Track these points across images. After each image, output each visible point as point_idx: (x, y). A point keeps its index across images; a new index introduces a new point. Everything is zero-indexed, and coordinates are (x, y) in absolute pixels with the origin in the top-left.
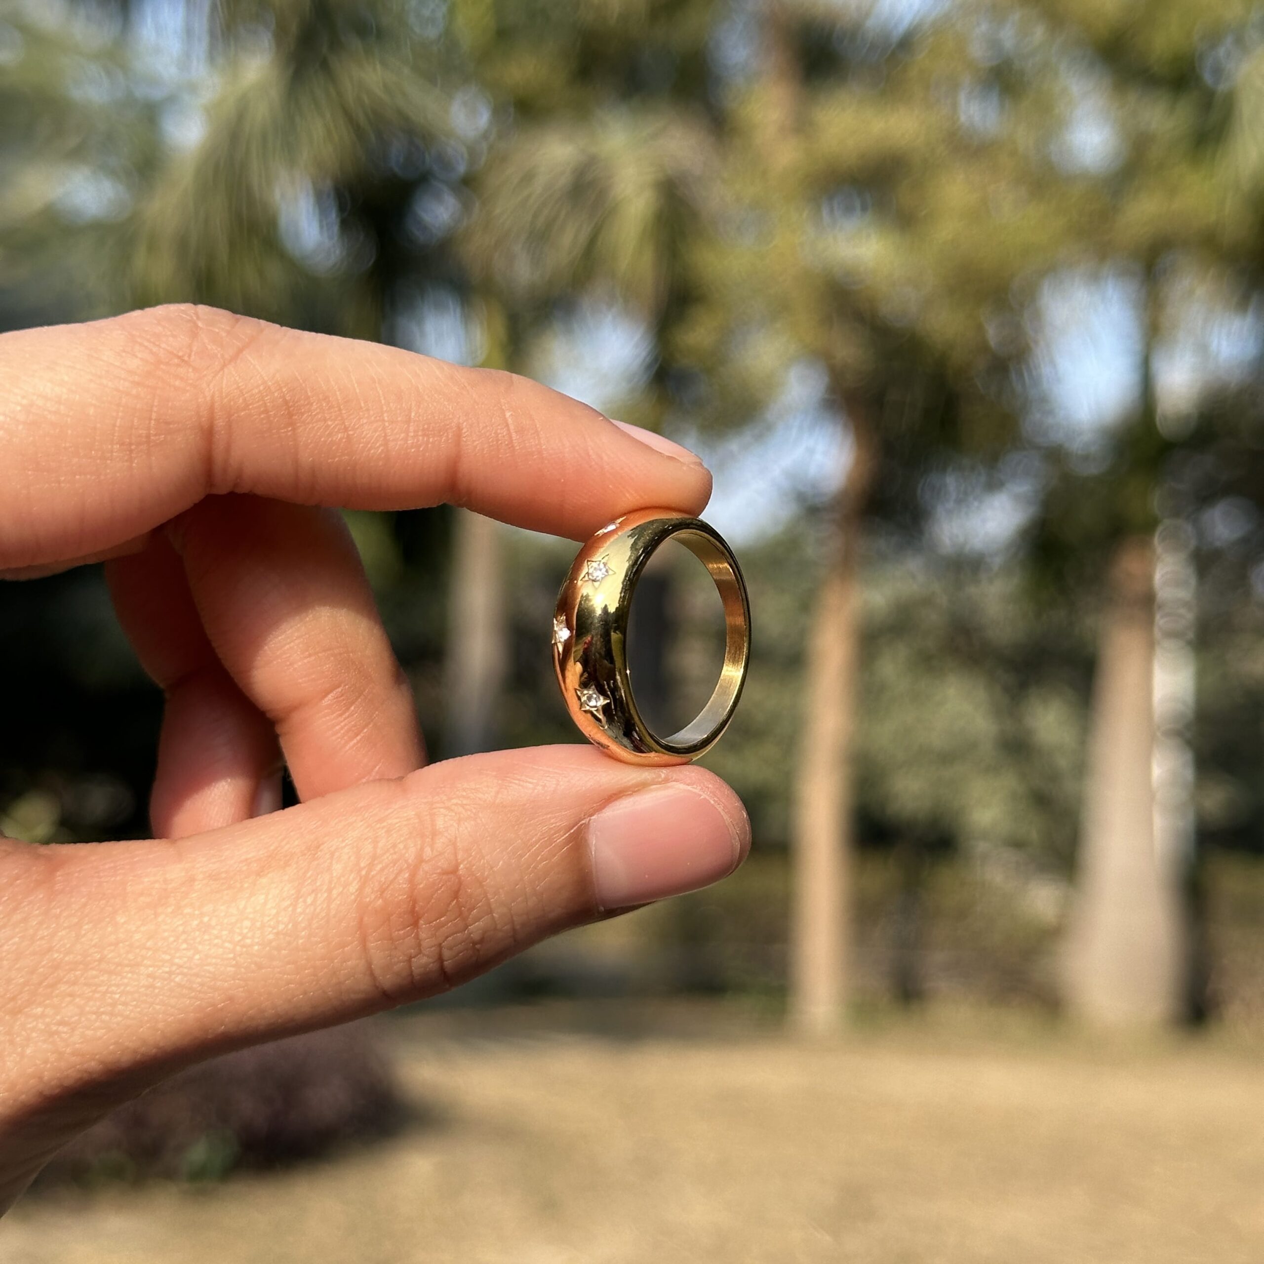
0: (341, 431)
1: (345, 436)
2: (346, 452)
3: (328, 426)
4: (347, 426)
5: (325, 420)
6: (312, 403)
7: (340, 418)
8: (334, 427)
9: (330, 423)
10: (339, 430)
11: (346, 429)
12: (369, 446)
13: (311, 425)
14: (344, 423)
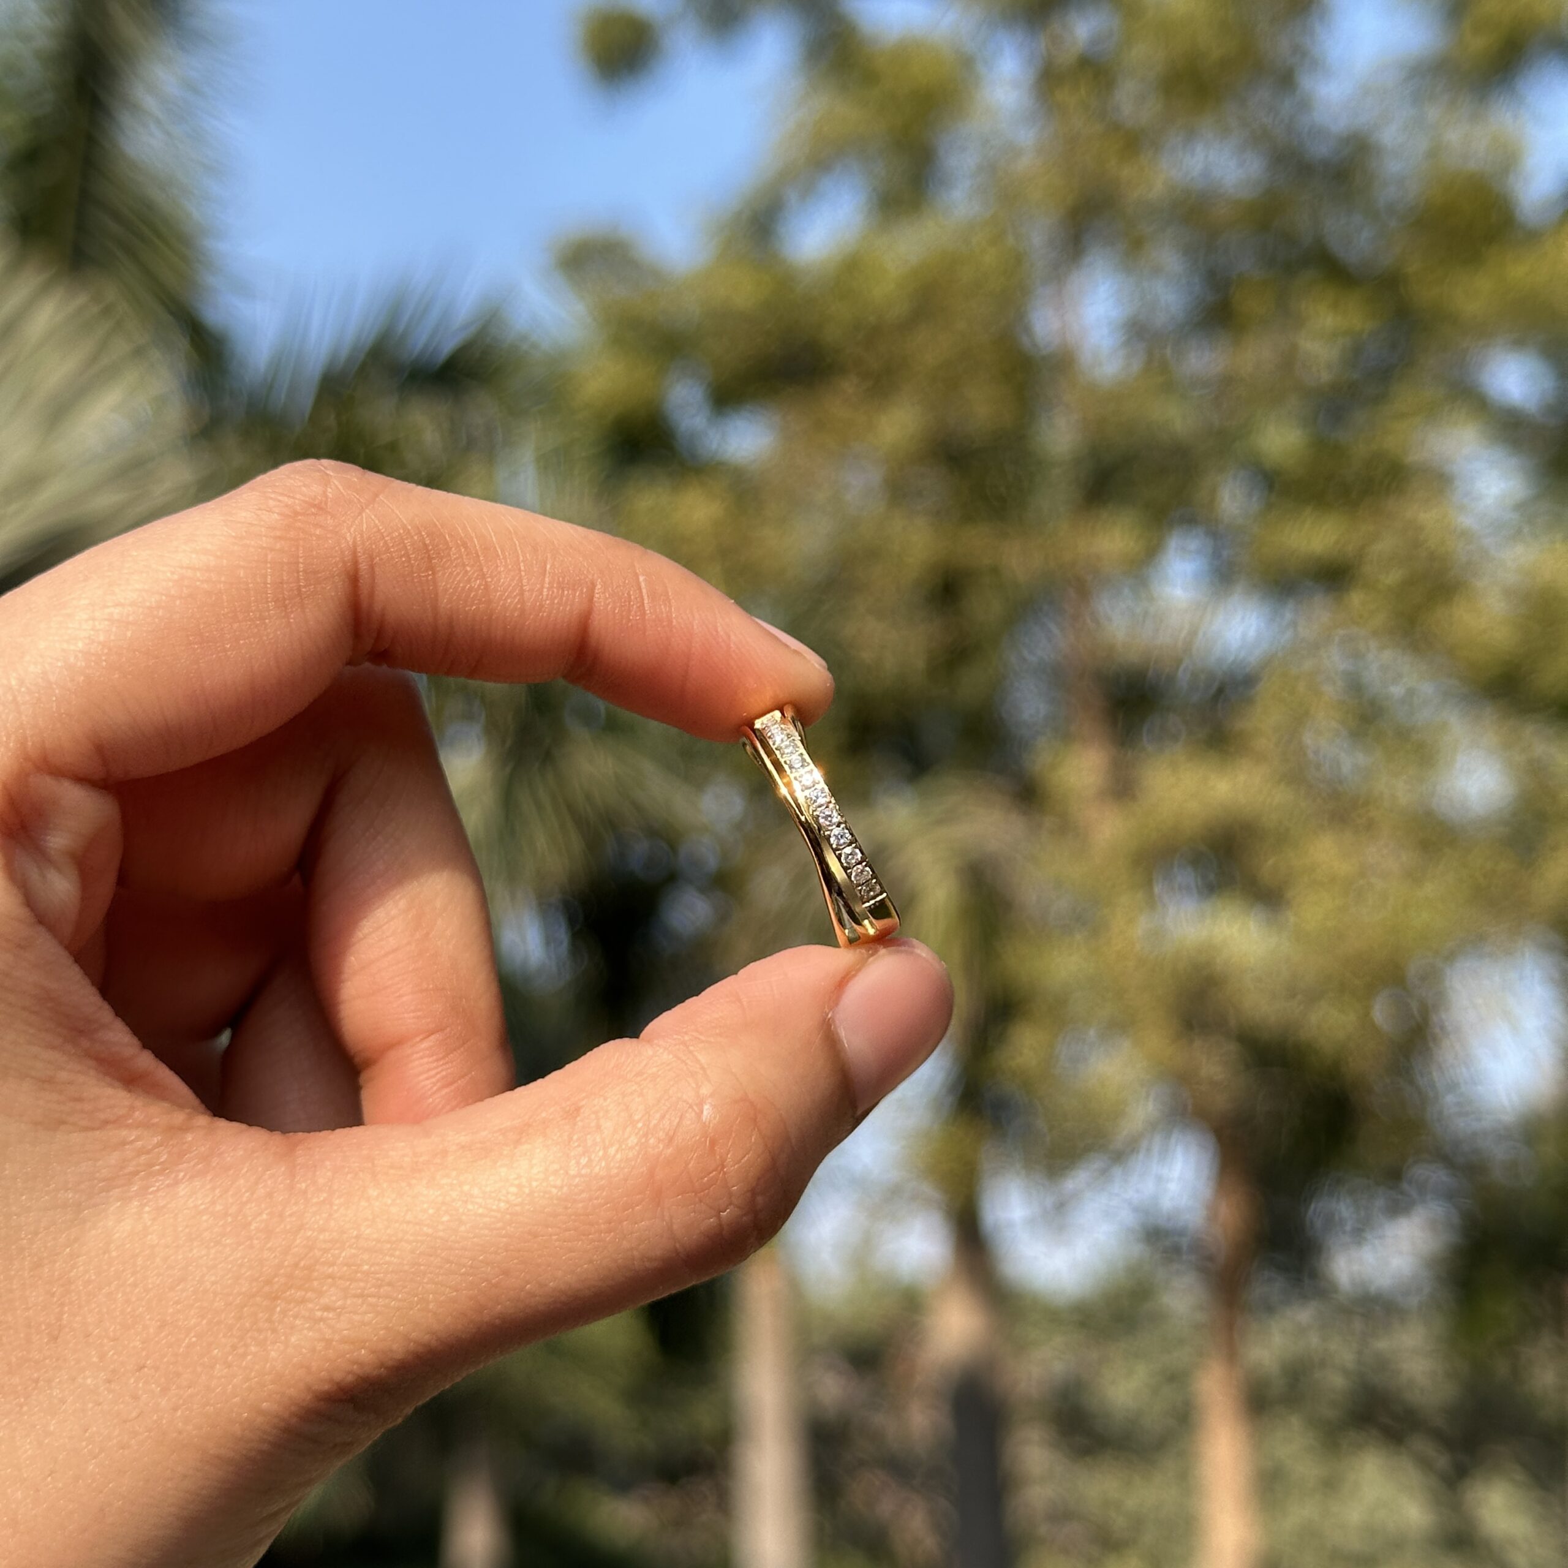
0: (480, 577)
1: (484, 583)
2: (484, 599)
3: (467, 572)
4: (485, 573)
5: (464, 565)
6: (452, 548)
7: (478, 564)
8: (473, 573)
9: (468, 569)
10: (478, 575)
11: (483, 576)
12: (506, 594)
13: (450, 570)
14: (482, 570)
